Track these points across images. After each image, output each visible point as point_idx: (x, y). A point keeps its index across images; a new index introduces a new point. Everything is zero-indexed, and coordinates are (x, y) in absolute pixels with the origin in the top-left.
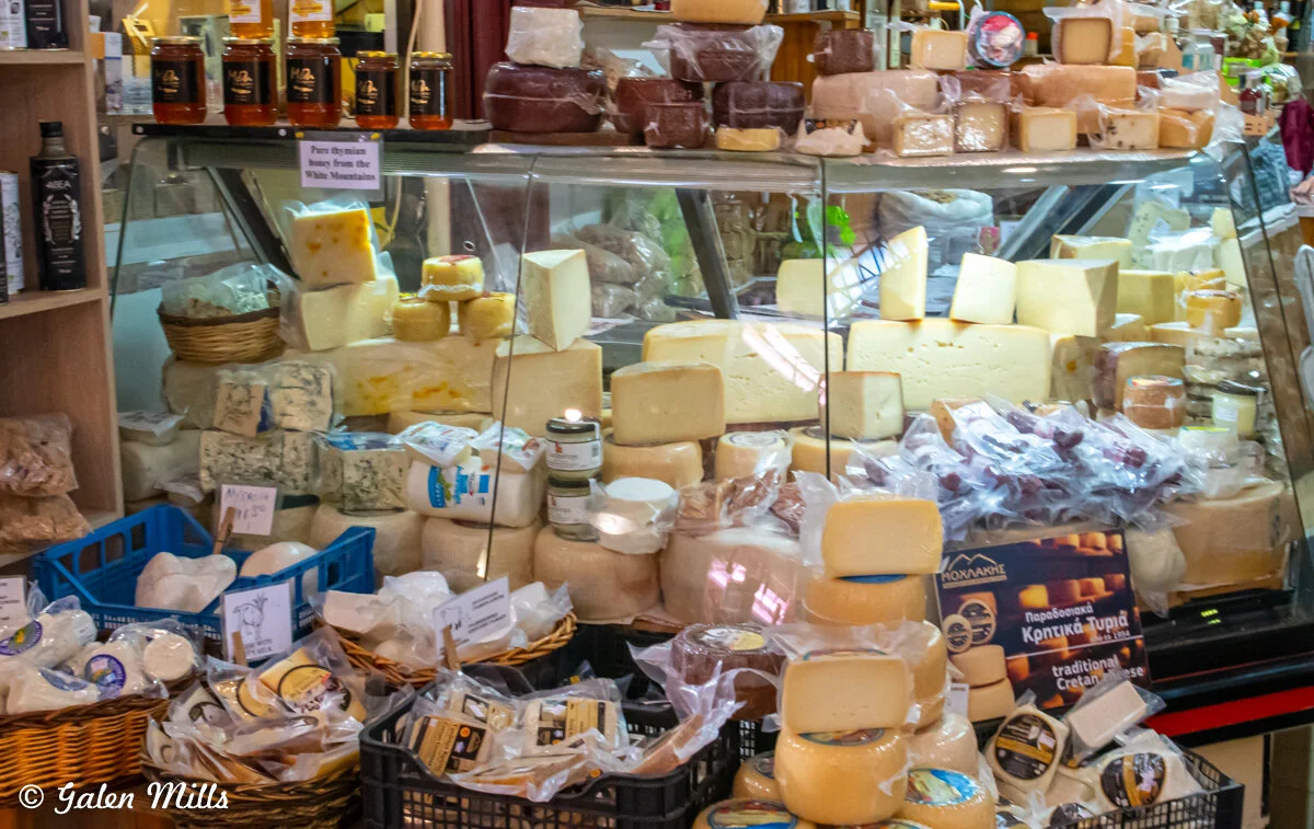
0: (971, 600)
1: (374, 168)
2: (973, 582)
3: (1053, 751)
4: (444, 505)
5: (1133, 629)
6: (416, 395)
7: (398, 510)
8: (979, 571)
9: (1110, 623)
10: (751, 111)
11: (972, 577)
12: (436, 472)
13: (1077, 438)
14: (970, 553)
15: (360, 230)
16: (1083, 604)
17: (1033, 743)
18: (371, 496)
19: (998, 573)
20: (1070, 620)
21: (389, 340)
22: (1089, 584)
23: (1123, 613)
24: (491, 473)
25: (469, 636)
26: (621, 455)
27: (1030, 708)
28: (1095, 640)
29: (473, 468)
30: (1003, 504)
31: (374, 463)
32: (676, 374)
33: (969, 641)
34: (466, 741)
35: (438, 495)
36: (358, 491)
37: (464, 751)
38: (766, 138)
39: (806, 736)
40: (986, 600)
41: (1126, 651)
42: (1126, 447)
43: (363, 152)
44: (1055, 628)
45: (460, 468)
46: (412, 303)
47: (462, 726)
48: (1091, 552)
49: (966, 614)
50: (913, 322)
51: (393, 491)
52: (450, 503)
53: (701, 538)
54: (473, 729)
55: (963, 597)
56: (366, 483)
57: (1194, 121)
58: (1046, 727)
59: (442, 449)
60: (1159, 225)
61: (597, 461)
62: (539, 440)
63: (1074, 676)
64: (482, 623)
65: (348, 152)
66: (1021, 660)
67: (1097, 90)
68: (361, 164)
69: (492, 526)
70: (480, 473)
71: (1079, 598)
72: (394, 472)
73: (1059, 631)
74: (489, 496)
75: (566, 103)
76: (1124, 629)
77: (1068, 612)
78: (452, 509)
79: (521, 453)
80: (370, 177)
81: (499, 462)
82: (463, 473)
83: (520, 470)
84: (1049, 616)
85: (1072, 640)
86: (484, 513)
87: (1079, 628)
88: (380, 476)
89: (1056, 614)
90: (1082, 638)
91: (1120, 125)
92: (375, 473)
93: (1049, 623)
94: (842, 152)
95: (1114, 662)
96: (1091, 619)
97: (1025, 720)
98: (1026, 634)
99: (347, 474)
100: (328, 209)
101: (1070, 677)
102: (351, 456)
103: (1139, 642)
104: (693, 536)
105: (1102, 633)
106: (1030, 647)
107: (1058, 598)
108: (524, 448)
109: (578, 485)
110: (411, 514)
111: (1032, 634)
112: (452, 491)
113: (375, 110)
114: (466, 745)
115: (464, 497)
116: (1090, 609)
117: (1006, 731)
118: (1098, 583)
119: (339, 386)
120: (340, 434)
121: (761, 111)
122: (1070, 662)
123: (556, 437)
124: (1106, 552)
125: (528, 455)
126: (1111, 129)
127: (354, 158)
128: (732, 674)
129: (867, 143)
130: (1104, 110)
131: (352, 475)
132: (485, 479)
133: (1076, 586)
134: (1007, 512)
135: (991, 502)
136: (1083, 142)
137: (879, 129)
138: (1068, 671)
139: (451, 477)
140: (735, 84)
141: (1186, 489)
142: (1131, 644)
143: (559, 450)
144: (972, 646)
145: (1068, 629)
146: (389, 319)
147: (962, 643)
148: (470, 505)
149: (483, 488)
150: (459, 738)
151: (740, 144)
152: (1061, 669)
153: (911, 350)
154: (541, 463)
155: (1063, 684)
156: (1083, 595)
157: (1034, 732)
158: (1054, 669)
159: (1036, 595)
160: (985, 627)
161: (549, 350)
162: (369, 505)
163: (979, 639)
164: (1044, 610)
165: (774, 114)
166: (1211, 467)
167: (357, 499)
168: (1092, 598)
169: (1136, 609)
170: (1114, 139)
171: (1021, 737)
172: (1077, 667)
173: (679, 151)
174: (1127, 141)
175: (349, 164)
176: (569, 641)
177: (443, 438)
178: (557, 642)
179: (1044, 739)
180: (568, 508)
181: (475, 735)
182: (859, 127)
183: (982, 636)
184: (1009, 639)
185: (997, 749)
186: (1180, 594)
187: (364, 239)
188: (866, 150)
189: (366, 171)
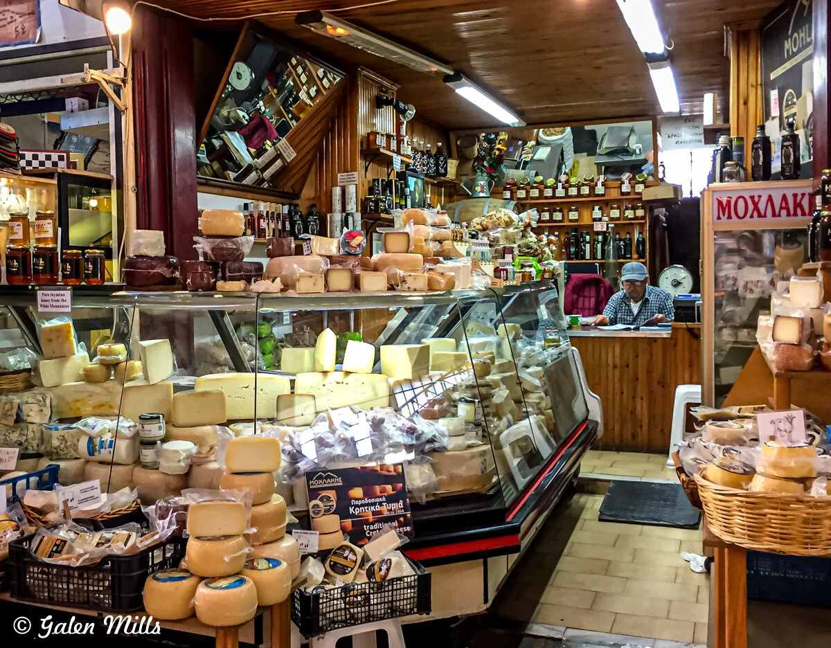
0: (324, 493)
1: (68, 303)
2: (325, 485)
3: (355, 562)
4: (94, 455)
5: (405, 509)
6: (94, 407)
7: (77, 458)
8: (329, 480)
9: (394, 506)
10: (235, 274)
11: (325, 483)
12: (91, 440)
13: (382, 421)
14: (324, 472)
15: (69, 332)
16: (382, 497)
17: (346, 558)
18: (65, 452)
19: (339, 482)
20: (374, 504)
21: (83, 383)
22: (385, 488)
23: (401, 502)
24: (114, 439)
25: (79, 505)
26: (175, 431)
27: (347, 543)
28: (386, 514)
29: (107, 437)
30: (343, 450)
31: (66, 436)
32: (204, 394)
33: (322, 512)
34: (58, 546)
35: (91, 451)
36: (58, 450)
37: (57, 550)
38: (237, 286)
39: (198, 538)
40: (332, 494)
41: (402, 519)
42: (408, 426)
43: (64, 295)
44: (366, 508)
45: (101, 438)
46: (93, 365)
47: (58, 539)
48: (385, 473)
49: (321, 500)
50: (325, 373)
51: (74, 450)
52: (96, 454)
53: (202, 466)
54: (62, 541)
55: (320, 492)
56: (62, 446)
57: (444, 278)
58: (352, 550)
59: (93, 428)
60: (479, 333)
61: (162, 433)
62: (137, 424)
63: (375, 530)
64: (86, 500)
65: (57, 295)
66: (348, 523)
67: (398, 264)
68: (63, 301)
69: (111, 464)
70: (109, 439)
71: (379, 494)
72: (75, 441)
73: (368, 509)
74: (112, 450)
75: (155, 272)
76: (401, 509)
77: (373, 500)
78: (97, 457)
79: (127, 429)
80: (66, 307)
81: (117, 434)
82: (103, 440)
83: (126, 438)
84: (363, 502)
85: (374, 513)
86: (109, 458)
87: (378, 508)
88: (69, 443)
89: (366, 501)
90: (380, 513)
91: (409, 280)
92: (67, 442)
93: (363, 505)
94: (269, 291)
95: (395, 524)
96: (384, 504)
97: (343, 548)
98: (351, 510)
99: (53, 442)
100: (55, 323)
101: (373, 530)
102: (55, 434)
103: (409, 515)
104: (199, 465)
105: (390, 510)
106: (353, 516)
107: (368, 494)
108: (129, 428)
109: (152, 443)
110: (83, 460)
111: (354, 510)
112: (97, 448)
113: (70, 276)
114: (58, 547)
115: (102, 450)
116: (384, 499)
117: (335, 553)
118: (389, 487)
119: (54, 403)
120: (53, 424)
121: (239, 274)
122: (373, 523)
123: (143, 422)
124: (393, 473)
125: (130, 430)
126: (404, 281)
127: (60, 298)
128: (175, 514)
129: (283, 287)
130: (401, 273)
131: (55, 443)
132: (111, 442)
133: (378, 489)
134: (346, 454)
135: (338, 450)
136: (391, 288)
137: (289, 281)
138: (372, 528)
139: (97, 441)
140: (229, 262)
141: (437, 445)
142: (404, 516)
143: (143, 428)
144: (324, 515)
145: (373, 508)
146: (81, 372)
147: (318, 513)
148: (105, 454)
149: (110, 447)
150: (55, 545)
151: (224, 288)
152: (368, 527)
153: (324, 385)
154: (137, 434)
155: (369, 533)
156: (381, 493)
157: (347, 553)
158: (365, 527)
159: (357, 492)
160: (330, 506)
161: (147, 384)
162: (63, 457)
163: (327, 512)
164: (361, 499)
165: (245, 275)
166: (450, 436)
167: (57, 453)
168: (386, 494)
169: (408, 500)
170: (406, 286)
171: (341, 556)
172: (376, 526)
173: (200, 292)
174: (412, 287)
175: (58, 301)
176: (134, 511)
177: (94, 424)
178: (125, 511)
179: (351, 556)
180: (148, 455)
181: (63, 543)
182: (278, 280)
183: (329, 510)
184: (342, 512)
185: (330, 561)
186: (434, 495)
187: (70, 337)
188: (282, 290)
189: (65, 303)
